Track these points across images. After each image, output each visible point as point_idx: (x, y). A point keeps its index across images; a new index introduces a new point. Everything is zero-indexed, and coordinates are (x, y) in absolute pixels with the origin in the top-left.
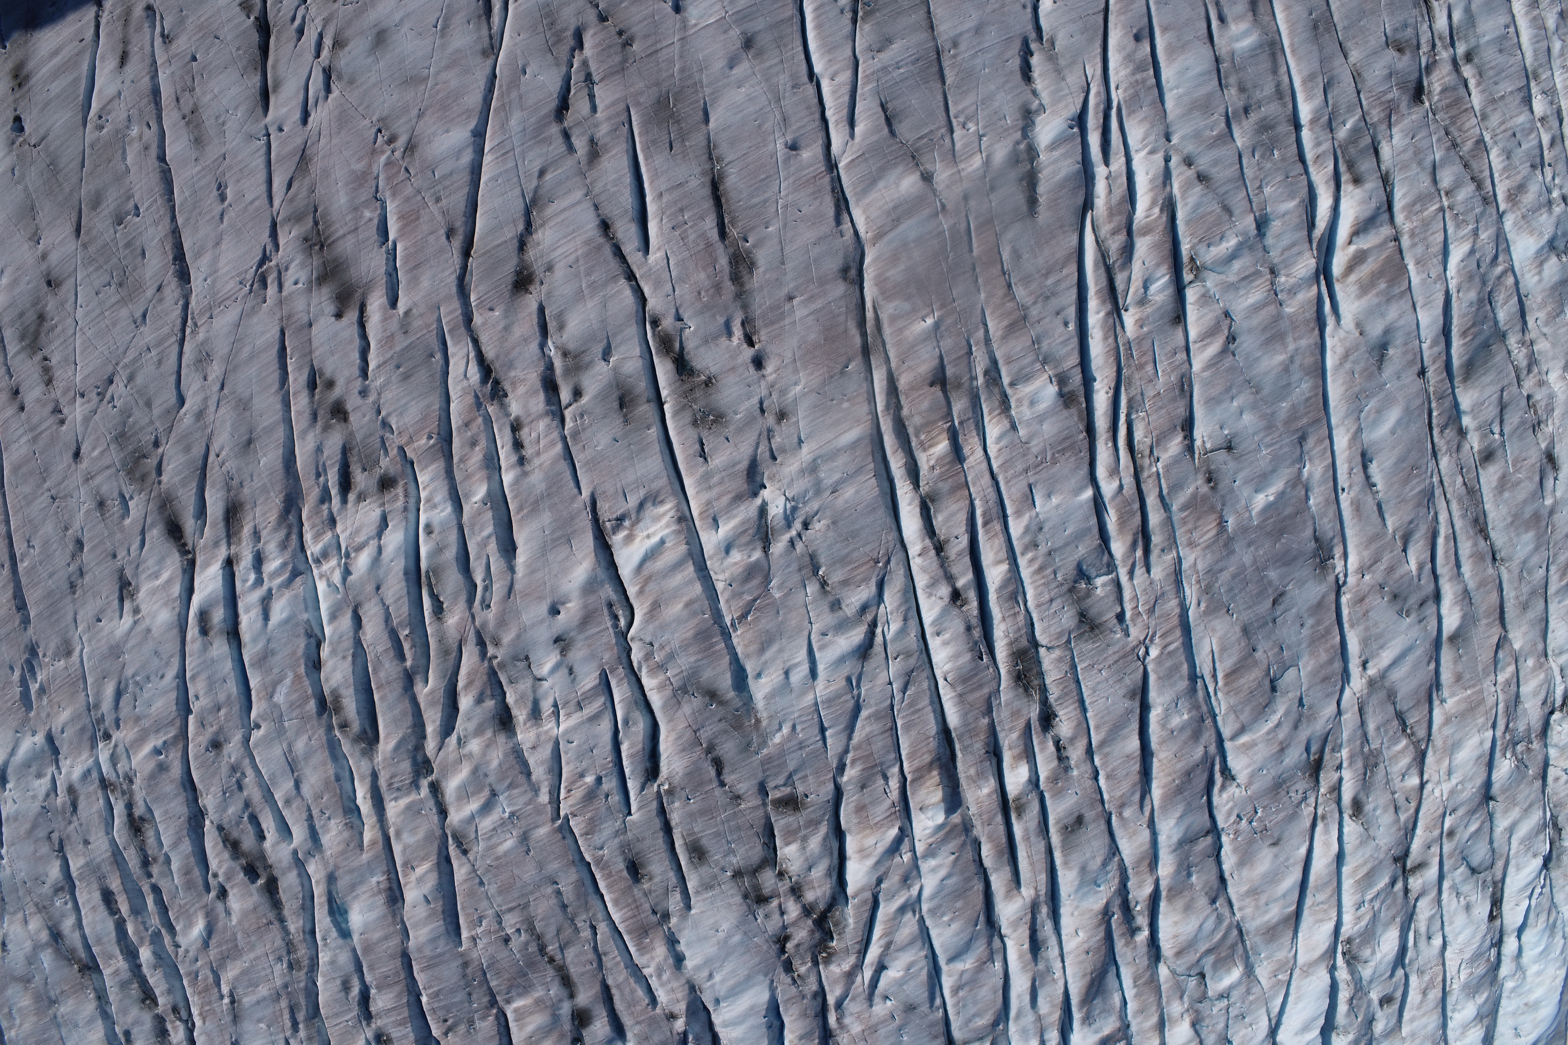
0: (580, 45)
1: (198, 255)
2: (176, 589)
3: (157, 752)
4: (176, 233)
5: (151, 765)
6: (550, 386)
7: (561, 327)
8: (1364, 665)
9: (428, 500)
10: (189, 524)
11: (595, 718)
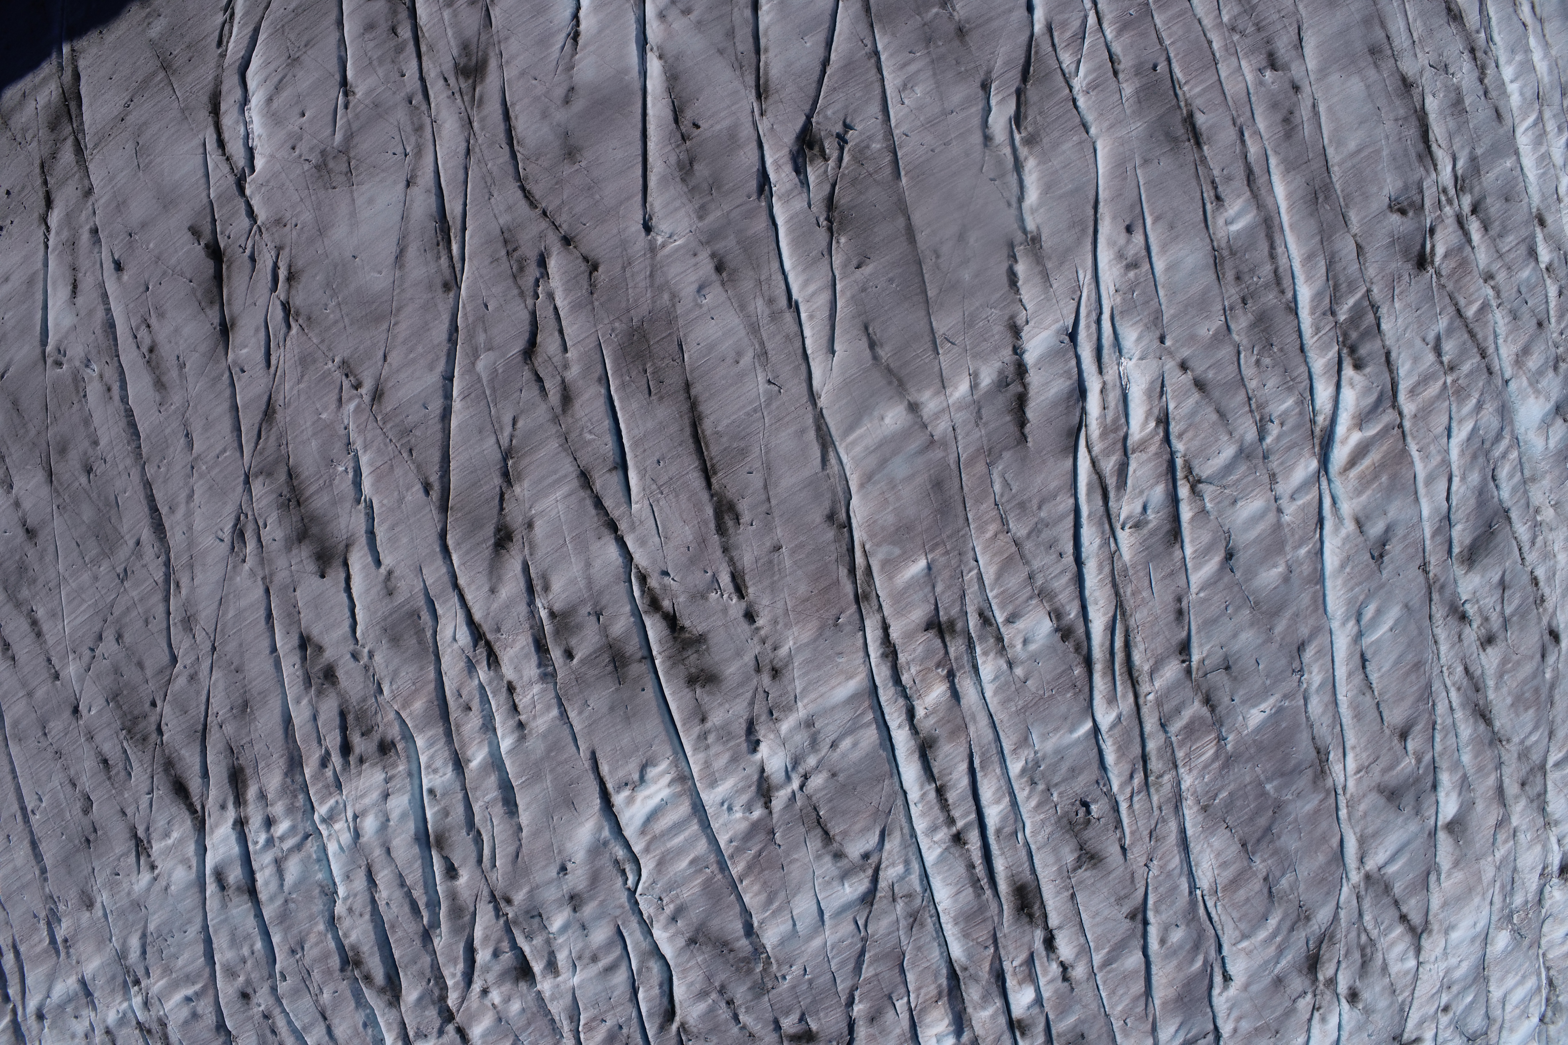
0: (545, 274)
1: (172, 510)
2: (191, 849)
3: (188, 999)
4: (148, 485)
5: (185, 1012)
6: (541, 647)
7: (546, 588)
8: (1362, 861)
9: (428, 767)
10: (194, 785)
11: (610, 969)
